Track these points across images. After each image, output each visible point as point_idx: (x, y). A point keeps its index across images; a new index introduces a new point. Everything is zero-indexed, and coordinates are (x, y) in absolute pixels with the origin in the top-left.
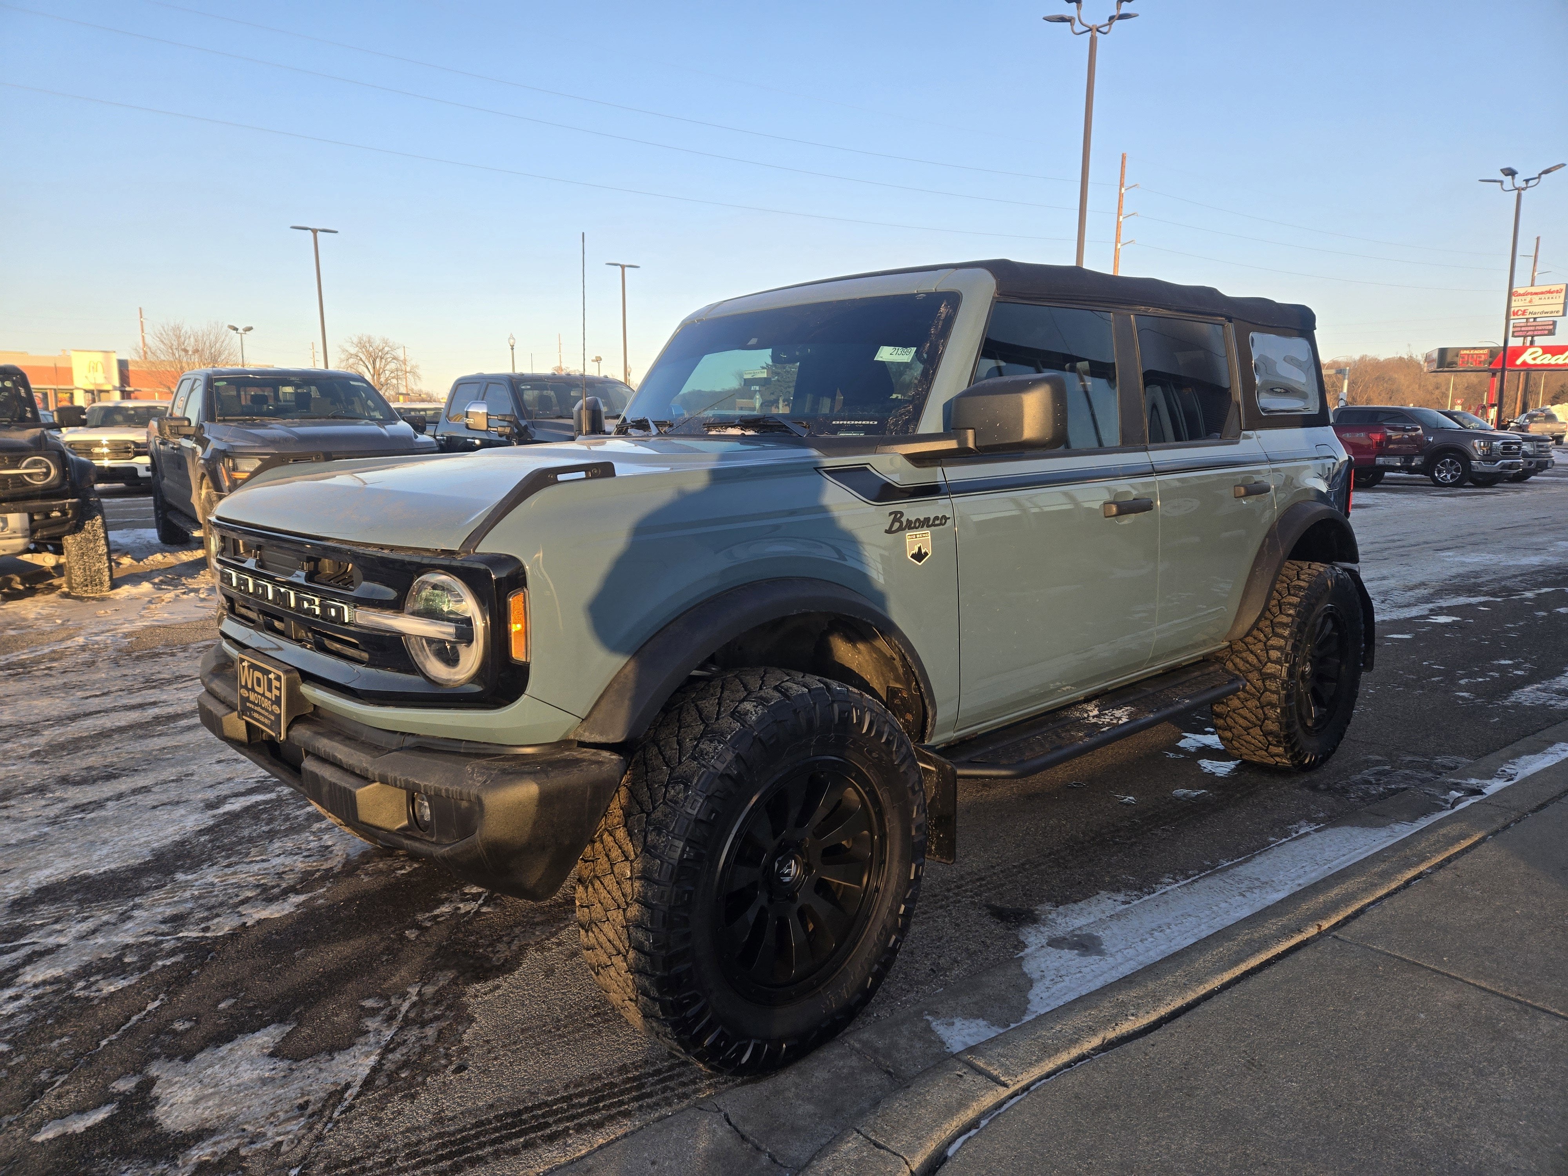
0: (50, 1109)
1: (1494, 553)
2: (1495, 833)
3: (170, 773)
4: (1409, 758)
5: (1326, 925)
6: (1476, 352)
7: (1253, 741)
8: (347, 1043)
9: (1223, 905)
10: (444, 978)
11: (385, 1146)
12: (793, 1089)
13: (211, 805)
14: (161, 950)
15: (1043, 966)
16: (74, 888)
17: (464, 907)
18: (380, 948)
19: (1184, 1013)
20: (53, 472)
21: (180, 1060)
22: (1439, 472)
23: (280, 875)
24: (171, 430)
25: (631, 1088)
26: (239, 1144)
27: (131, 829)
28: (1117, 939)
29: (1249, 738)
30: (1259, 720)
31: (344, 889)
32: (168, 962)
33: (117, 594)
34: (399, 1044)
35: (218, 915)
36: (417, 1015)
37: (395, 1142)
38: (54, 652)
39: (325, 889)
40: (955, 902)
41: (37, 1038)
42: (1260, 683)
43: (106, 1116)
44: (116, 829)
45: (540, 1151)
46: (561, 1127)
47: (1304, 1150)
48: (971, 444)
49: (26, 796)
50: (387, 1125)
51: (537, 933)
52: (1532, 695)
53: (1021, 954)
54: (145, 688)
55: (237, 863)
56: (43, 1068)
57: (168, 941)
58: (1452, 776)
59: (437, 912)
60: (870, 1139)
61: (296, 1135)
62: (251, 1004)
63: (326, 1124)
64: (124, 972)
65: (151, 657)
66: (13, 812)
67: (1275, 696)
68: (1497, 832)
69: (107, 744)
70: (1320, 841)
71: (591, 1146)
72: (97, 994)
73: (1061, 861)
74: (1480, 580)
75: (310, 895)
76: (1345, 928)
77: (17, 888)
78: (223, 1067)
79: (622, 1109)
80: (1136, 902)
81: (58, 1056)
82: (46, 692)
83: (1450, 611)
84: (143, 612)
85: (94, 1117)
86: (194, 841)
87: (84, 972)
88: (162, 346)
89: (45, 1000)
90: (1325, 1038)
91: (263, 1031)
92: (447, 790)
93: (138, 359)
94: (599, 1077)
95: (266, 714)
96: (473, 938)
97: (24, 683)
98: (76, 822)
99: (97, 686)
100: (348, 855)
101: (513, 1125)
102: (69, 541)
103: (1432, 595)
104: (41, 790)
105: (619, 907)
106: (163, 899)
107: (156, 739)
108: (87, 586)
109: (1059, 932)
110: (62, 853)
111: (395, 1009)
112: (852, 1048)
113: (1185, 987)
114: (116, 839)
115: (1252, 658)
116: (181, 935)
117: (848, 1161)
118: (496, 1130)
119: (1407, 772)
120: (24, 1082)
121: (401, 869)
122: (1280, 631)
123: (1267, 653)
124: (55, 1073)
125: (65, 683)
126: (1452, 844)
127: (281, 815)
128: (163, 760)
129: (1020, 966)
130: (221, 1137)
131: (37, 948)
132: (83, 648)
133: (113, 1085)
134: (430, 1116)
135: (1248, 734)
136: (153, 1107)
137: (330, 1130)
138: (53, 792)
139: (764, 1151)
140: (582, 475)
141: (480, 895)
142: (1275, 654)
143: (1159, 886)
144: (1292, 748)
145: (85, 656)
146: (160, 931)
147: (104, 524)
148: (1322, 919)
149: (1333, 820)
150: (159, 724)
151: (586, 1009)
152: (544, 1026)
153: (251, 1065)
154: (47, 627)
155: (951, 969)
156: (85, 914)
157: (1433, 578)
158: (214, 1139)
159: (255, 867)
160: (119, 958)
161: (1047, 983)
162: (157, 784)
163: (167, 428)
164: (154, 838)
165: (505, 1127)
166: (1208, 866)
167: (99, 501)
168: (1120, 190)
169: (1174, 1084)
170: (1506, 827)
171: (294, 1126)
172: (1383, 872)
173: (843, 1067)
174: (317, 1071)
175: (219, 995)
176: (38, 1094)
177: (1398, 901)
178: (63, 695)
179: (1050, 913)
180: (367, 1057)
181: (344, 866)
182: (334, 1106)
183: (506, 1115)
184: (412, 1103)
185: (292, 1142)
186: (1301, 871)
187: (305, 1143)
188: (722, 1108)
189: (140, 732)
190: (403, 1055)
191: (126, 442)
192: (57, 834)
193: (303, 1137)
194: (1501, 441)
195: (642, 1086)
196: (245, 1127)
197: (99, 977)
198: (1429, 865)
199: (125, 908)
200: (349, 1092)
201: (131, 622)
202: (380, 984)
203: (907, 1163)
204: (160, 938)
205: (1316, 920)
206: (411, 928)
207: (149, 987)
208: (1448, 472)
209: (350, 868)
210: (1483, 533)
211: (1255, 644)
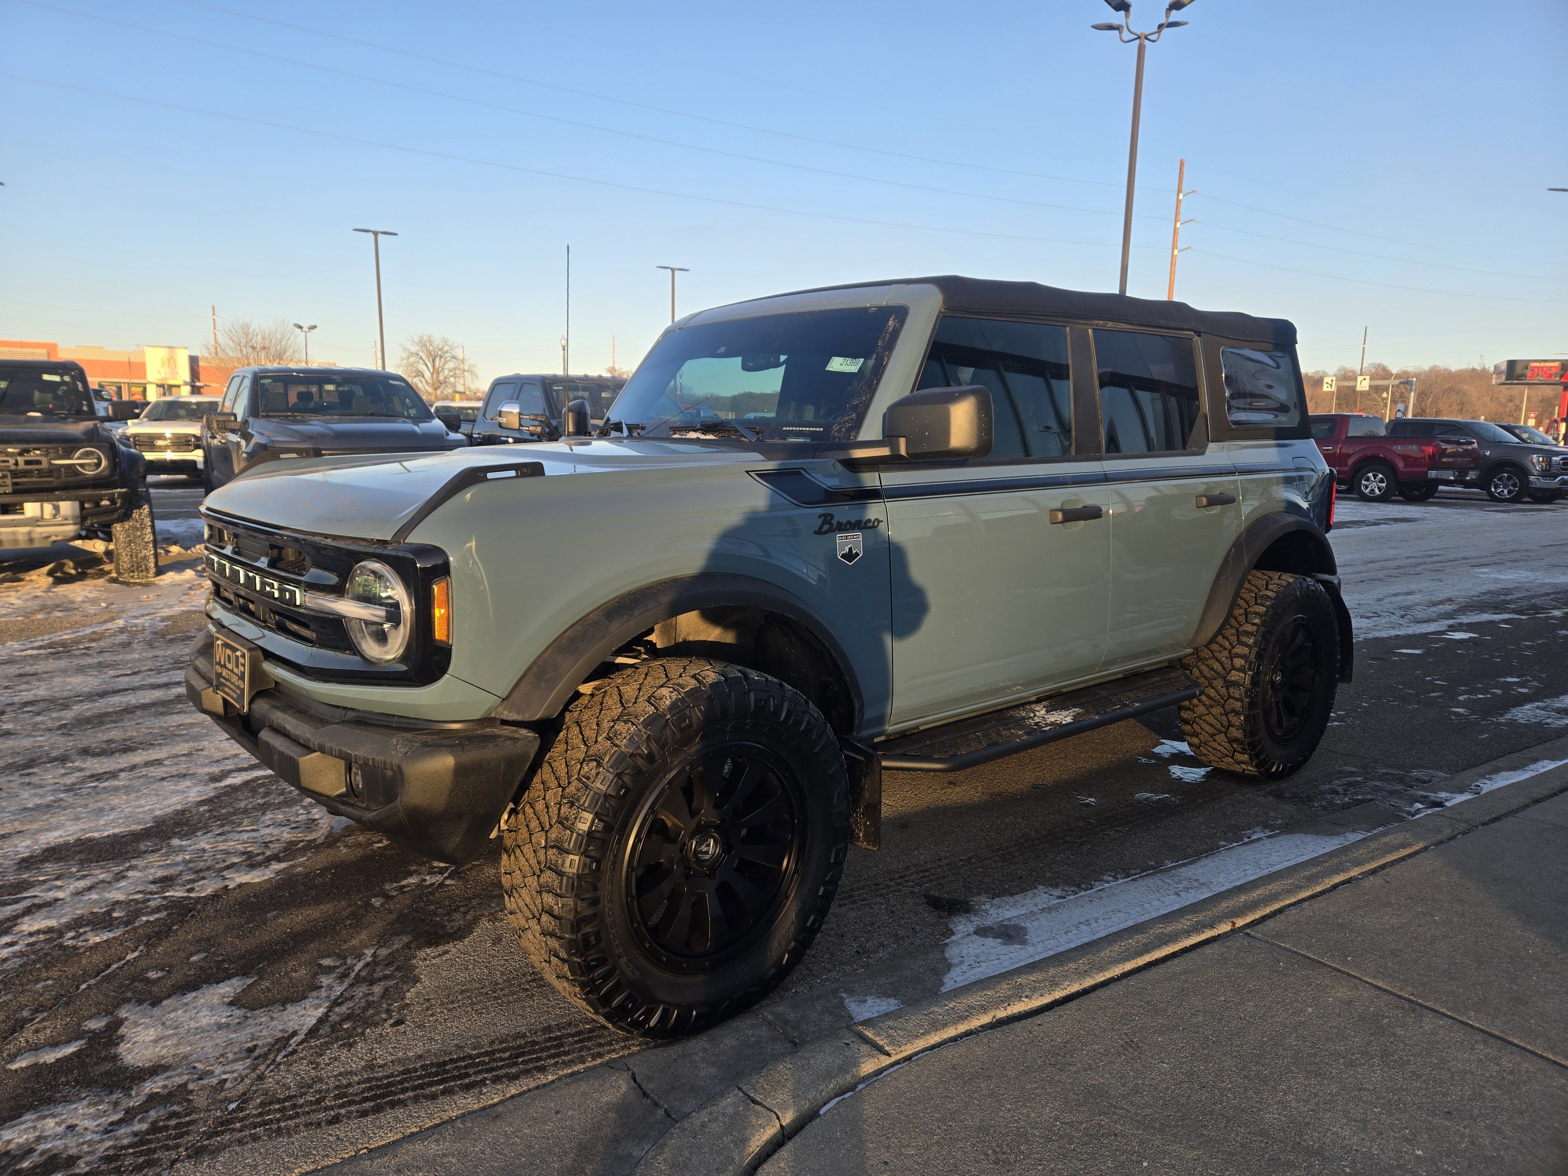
0: (27, 1041)
1: (1532, 570)
2: (1437, 844)
3: (182, 748)
4: (1385, 771)
5: (1240, 922)
6: (1547, 364)
7: (1219, 748)
8: (300, 996)
9: (1155, 903)
10: (398, 943)
11: (317, 1087)
12: (701, 1054)
13: (214, 779)
14: (148, 907)
15: (965, 952)
16: (78, 849)
17: (430, 879)
18: (345, 913)
19: (1079, 997)
20: (104, 463)
21: (149, 1004)
22: (1496, 487)
23: (266, 845)
24: (218, 425)
25: (550, 1046)
26: (189, 1080)
27: (138, 798)
28: (1042, 930)
29: (1215, 745)
30: (1223, 727)
31: (322, 859)
32: (152, 919)
33: (162, 580)
34: (347, 999)
35: (204, 878)
36: (368, 974)
37: (327, 1084)
38: (94, 633)
39: (305, 858)
40: (895, 891)
41: (25, 980)
42: (1224, 690)
43: (75, 1049)
44: (125, 797)
45: (455, 1097)
46: (480, 1077)
47: (1157, 1125)
48: (903, 452)
49: (49, 765)
50: (322, 1069)
51: (493, 905)
52: (1530, 713)
53: (947, 941)
54: (173, 669)
55: (229, 832)
56: (27, 1006)
57: (155, 899)
58: (1423, 789)
59: (403, 883)
60: (749, 1097)
61: (240, 1074)
62: (220, 958)
63: (269, 1066)
64: (111, 925)
65: (183, 640)
66: (35, 780)
67: (1239, 704)
68: (1442, 842)
69: (130, 720)
70: (1270, 847)
71: (504, 1096)
72: (84, 943)
73: (1008, 856)
74: (1508, 598)
75: (291, 863)
76: (1259, 926)
77: (27, 847)
78: (185, 1011)
79: (539, 1064)
80: (1072, 897)
81: (41, 995)
82: (81, 670)
83: (1469, 627)
84: (183, 598)
85: (64, 1050)
86: (194, 811)
87: (76, 923)
88: (231, 343)
89: (37, 947)
90: (1207, 1025)
91: (228, 982)
92: (373, 760)
93: (208, 355)
94: (524, 1036)
95: (234, 688)
96: (432, 907)
97: (62, 662)
98: (89, 790)
99: (129, 665)
100: (332, 828)
101: (436, 1074)
102: (117, 528)
103: (1455, 611)
104: (63, 759)
105: (534, 874)
106: (156, 861)
107: (174, 716)
108: (133, 572)
109: (988, 922)
110: (73, 817)
111: (349, 968)
112: (765, 1019)
113: (1086, 973)
114: (124, 806)
115: (1217, 666)
116: (167, 894)
117: (724, 1114)
118: (420, 1077)
119: (1378, 784)
120: (8, 1017)
121: (378, 842)
122: (1244, 639)
123: (1232, 661)
124: (37, 1011)
125: (100, 662)
126: (1389, 852)
127: (277, 789)
128: (179, 736)
129: (943, 951)
130: (174, 1073)
131: (36, 901)
132: (122, 630)
133: (86, 1023)
134: (363, 1063)
135: (1214, 740)
136: (118, 1044)
137: (272, 1071)
138: (73, 762)
139: (662, 1107)
140: (512, 473)
141: (447, 868)
142: (1239, 662)
143: (1097, 883)
144: (1257, 755)
145: (124, 637)
146: (149, 890)
147: (151, 513)
148: (1238, 916)
149: (1289, 828)
150: (180, 702)
151: (524, 975)
152: (483, 988)
153: (211, 1011)
154: (91, 609)
155: (875, 952)
156: (85, 873)
157: (1462, 594)
158: (166, 1075)
159: (245, 836)
160: (109, 913)
161: (965, 967)
162: (168, 758)
163: (214, 422)
164: (158, 806)
165: (429, 1075)
166: (1152, 866)
167: (147, 491)
168: (1178, 196)
169: (1050, 1060)
170: (1453, 838)
171: (239, 1066)
172: (1312, 875)
173: (752, 1036)
174: (269, 1019)
175: (192, 948)
176: (18, 1029)
177: (1318, 904)
178: (96, 673)
179: (984, 904)
180: (316, 1009)
181: (326, 838)
182: (279, 1051)
183: (432, 1065)
184: (349, 1050)
185: (236, 1080)
186: (1242, 874)
187: (247, 1081)
188: (631, 1067)
189: (161, 709)
190: (348, 1009)
191: (187, 435)
192: (70, 800)
193: (246, 1076)
194: (1561, 457)
195: (562, 1045)
196: (196, 1065)
197: (87, 929)
198: (1361, 871)
199: (121, 868)
200: (295, 1039)
201: (171, 606)
202: (340, 945)
203: (778, 1118)
204: (148, 896)
205: (1232, 917)
206: (378, 896)
207: (131, 940)
208: (1505, 487)
209: (332, 840)
210: (1527, 550)
211: (1220, 652)
